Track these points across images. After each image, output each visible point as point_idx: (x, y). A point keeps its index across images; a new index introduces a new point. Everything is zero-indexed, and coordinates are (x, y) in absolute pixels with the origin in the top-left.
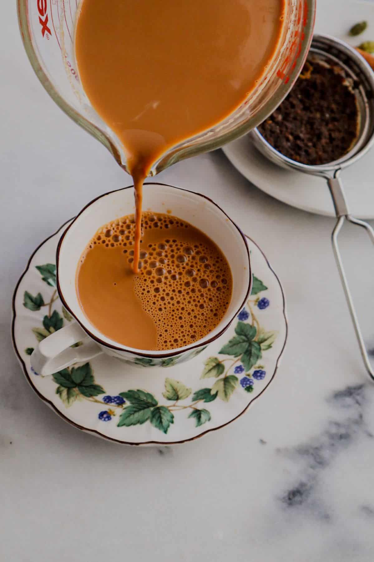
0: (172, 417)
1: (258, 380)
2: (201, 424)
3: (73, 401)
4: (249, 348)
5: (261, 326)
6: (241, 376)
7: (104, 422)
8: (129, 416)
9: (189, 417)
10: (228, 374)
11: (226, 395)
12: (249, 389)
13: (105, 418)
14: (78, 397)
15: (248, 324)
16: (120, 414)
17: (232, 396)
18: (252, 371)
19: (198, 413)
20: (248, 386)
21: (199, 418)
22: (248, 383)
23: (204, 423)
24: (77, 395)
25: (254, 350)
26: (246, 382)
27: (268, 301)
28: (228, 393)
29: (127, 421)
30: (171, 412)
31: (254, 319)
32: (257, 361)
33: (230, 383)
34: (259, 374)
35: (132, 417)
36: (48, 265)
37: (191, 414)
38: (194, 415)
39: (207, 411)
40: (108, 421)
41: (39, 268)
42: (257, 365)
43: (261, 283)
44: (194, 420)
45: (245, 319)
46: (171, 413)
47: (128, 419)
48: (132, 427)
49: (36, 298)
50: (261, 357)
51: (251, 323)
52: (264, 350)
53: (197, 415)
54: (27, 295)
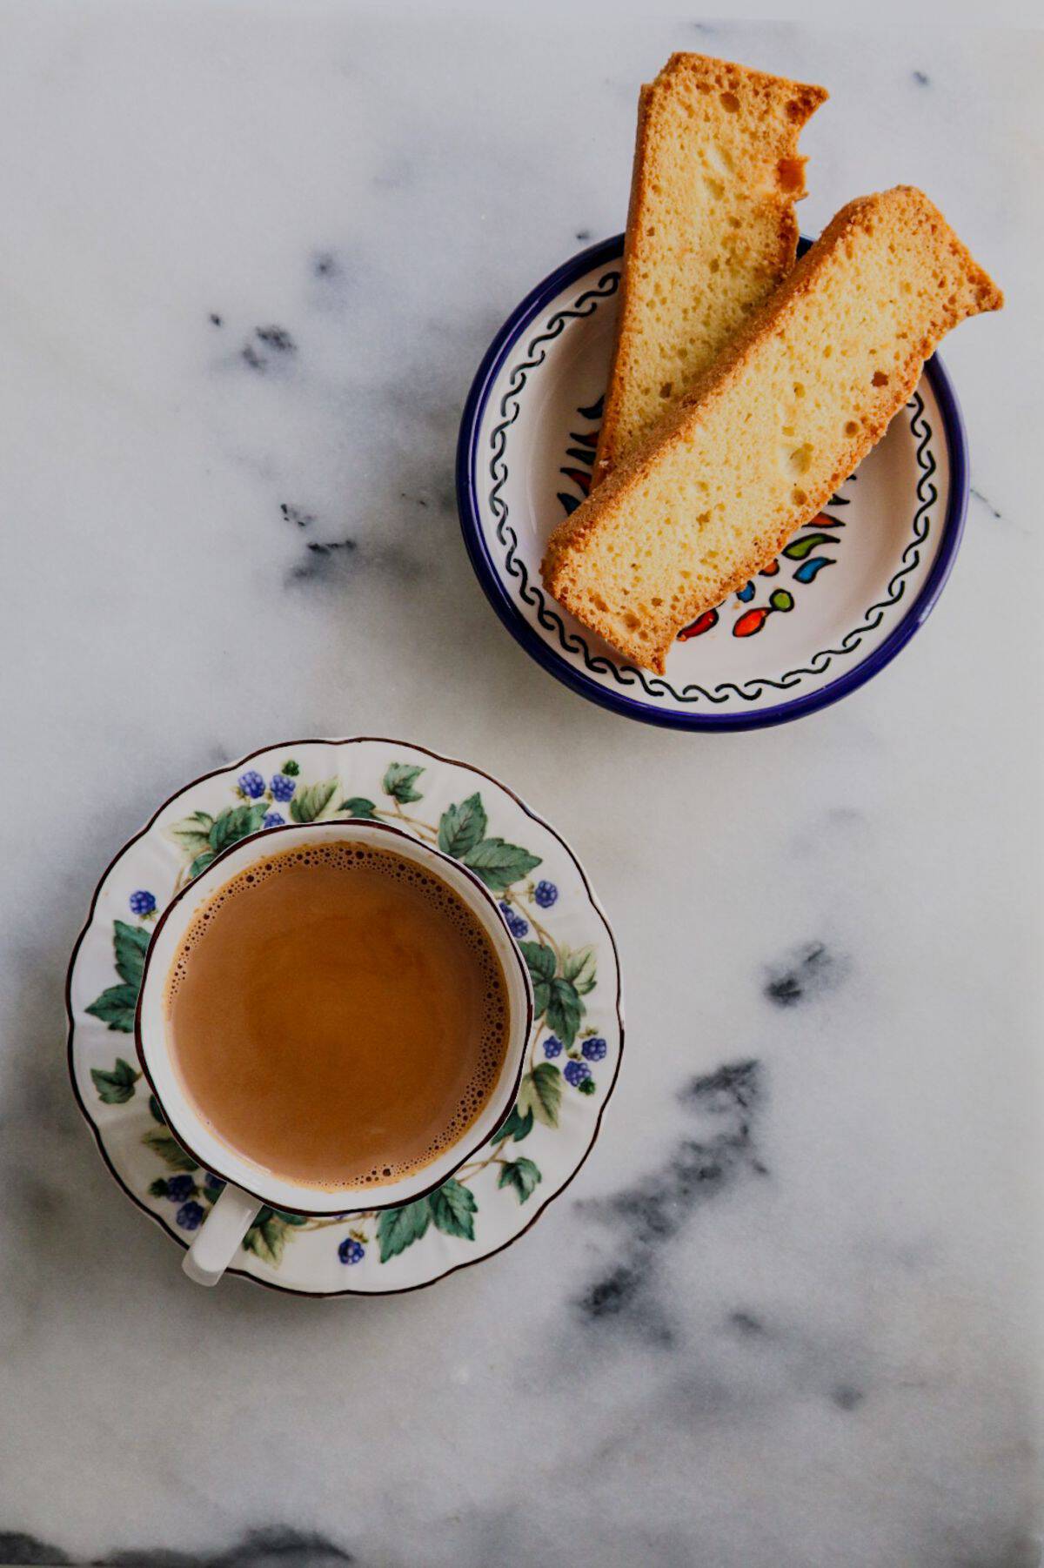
0: (470, 1197)
1: (597, 1060)
2: (529, 1194)
3: (280, 1250)
4: (555, 996)
5: (559, 943)
6: (561, 1061)
7: (356, 1266)
8: (392, 1230)
9: (501, 1186)
10: (536, 1063)
11: (549, 1113)
12: (587, 1087)
13: (353, 1257)
14: (286, 1236)
15: (532, 944)
16: (375, 1233)
17: (562, 1113)
18: (577, 1046)
19: (513, 1171)
20: (582, 1080)
21: (519, 1183)
22: (580, 1073)
23: (533, 1190)
24: (282, 1231)
25: (566, 999)
26: (576, 1072)
27: (552, 886)
28: (552, 1108)
29: (395, 1242)
30: (464, 1184)
31: (539, 930)
32: (579, 1019)
33: (547, 1083)
34: (594, 1048)
35: (398, 1228)
36: (106, 994)
37: (500, 1178)
38: (507, 1179)
39: (527, 1161)
40: (362, 1260)
41: (91, 1010)
42: (582, 1030)
43: (525, 853)
44: (511, 1191)
45: (523, 934)
46: (463, 1188)
47: (394, 1237)
48: (408, 1250)
49: (117, 1073)
50: (585, 1011)
51: (537, 941)
52: (584, 993)
53: (514, 1178)
54: (98, 1077)
